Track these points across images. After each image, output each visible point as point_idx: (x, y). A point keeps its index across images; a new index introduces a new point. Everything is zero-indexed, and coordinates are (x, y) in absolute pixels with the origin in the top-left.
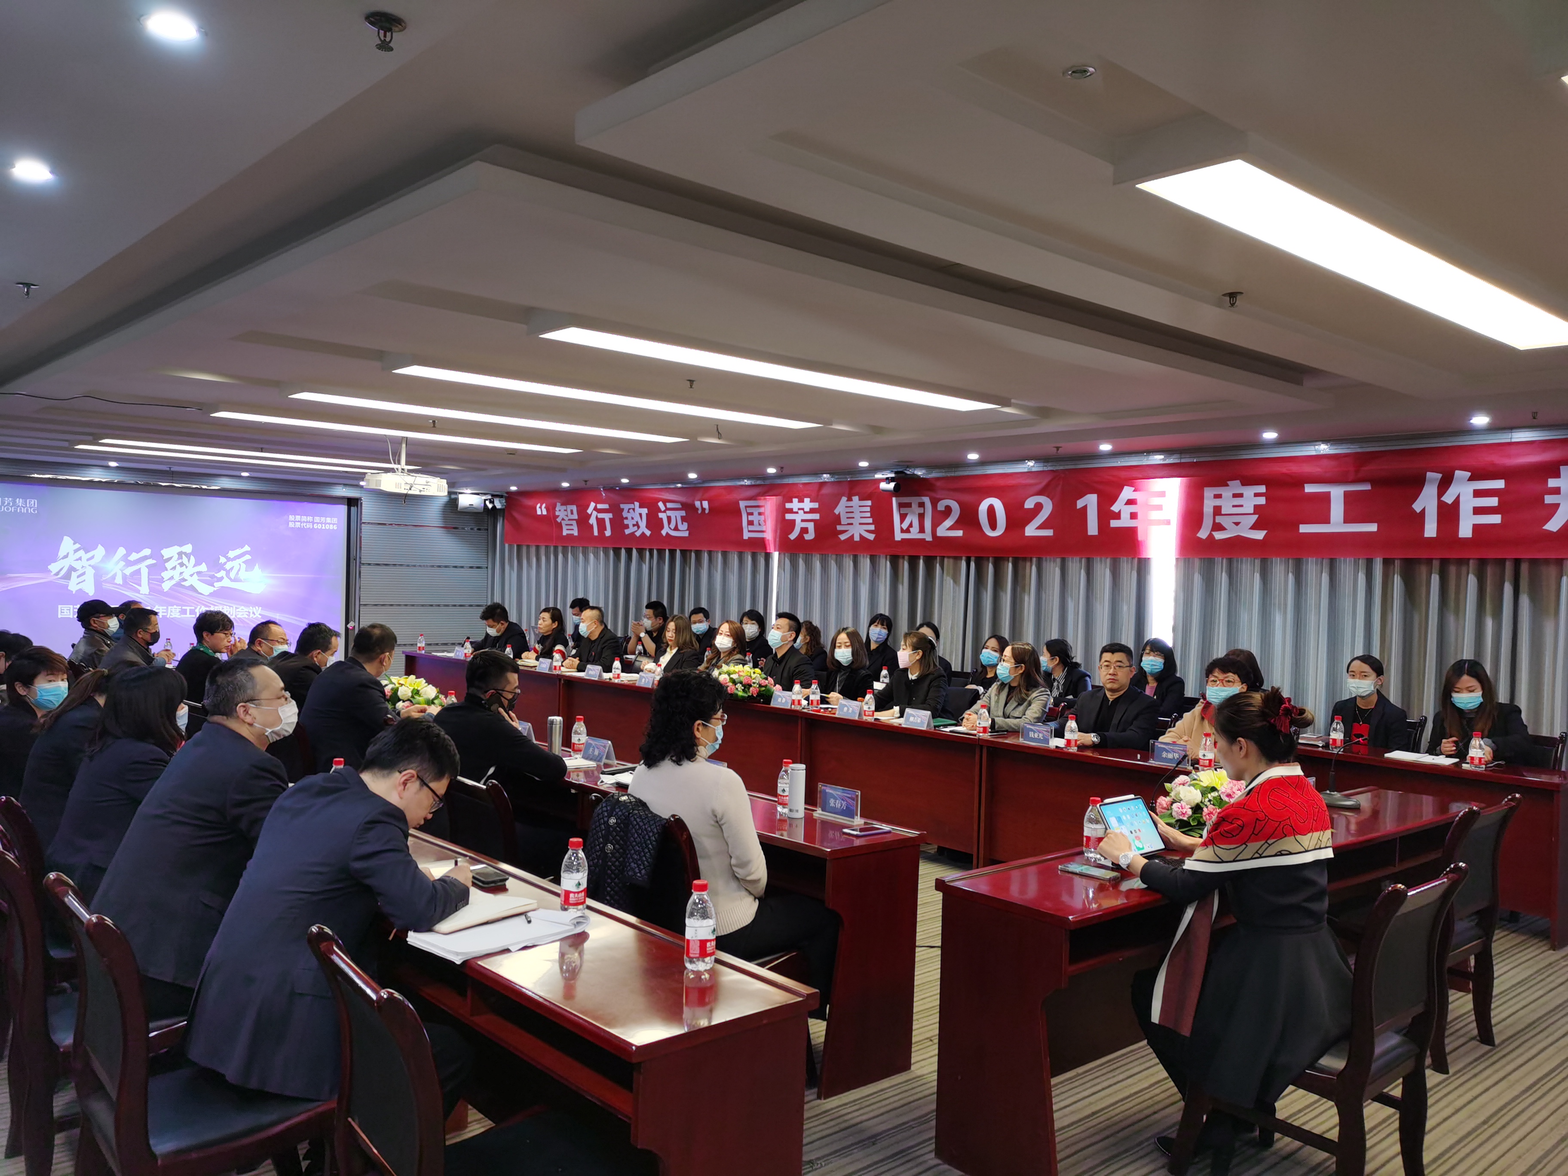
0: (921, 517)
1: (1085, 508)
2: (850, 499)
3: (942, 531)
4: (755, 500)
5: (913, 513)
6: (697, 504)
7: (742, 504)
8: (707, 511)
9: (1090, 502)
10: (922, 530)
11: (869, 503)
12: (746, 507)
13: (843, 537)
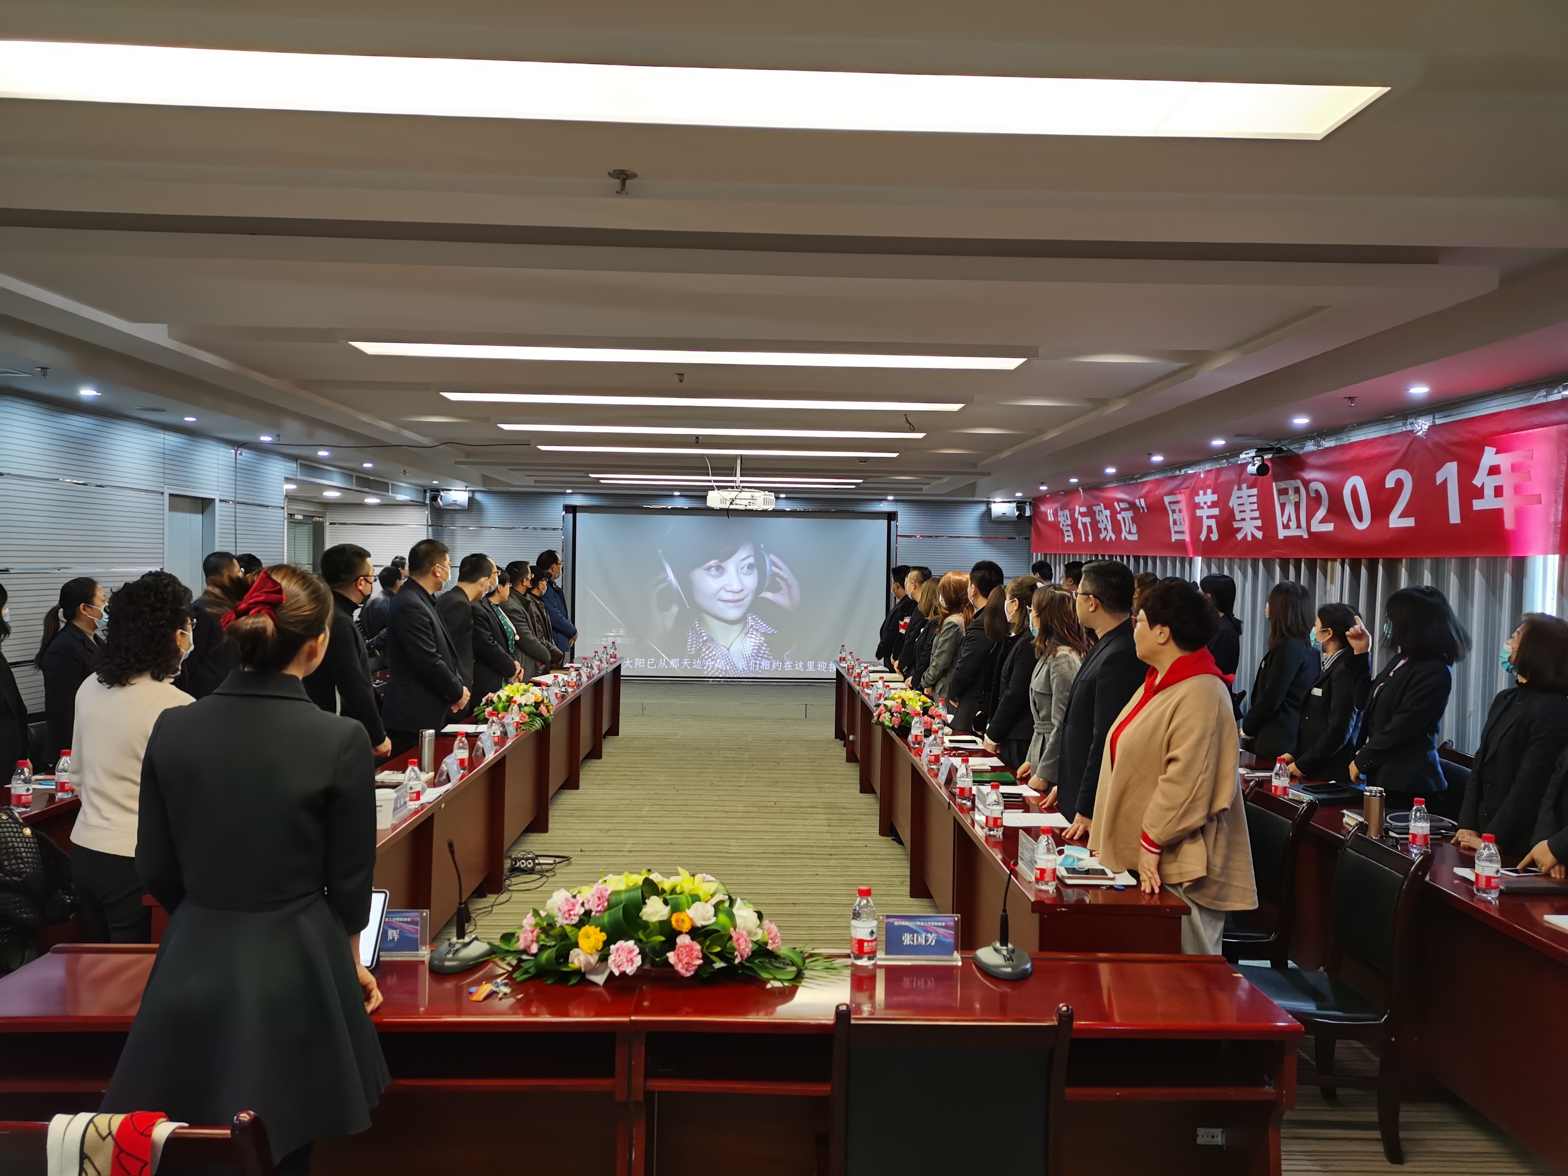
0: (1297, 505)
1: (1445, 481)
2: (1240, 489)
3: (1316, 527)
4: (1175, 494)
5: (1290, 501)
6: (1137, 501)
7: (1167, 500)
8: (1146, 511)
9: (1449, 472)
10: (1299, 526)
11: (1255, 491)
12: (1170, 503)
13: (1240, 536)
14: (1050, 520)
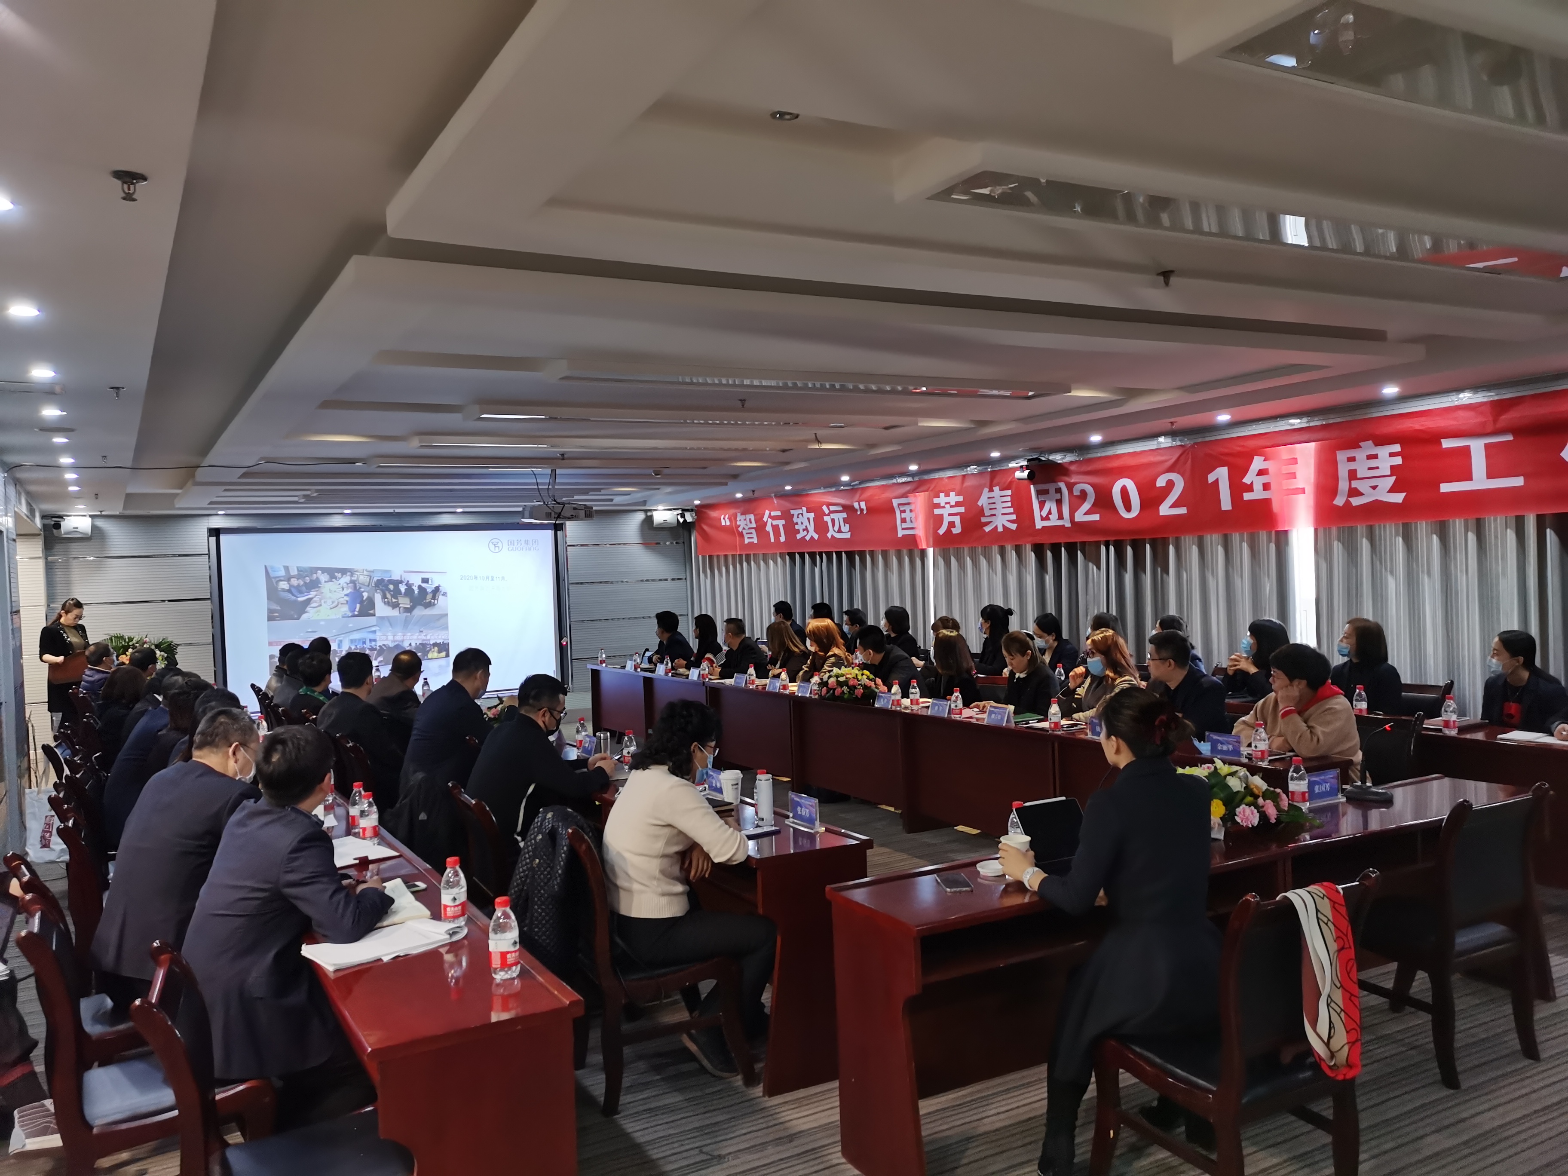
0: (1059, 502)
1: (1217, 481)
2: (991, 490)
3: (1080, 517)
4: (907, 497)
5: (1051, 500)
6: (856, 505)
7: (895, 502)
8: (865, 512)
9: (1221, 474)
10: (1061, 517)
11: (1009, 492)
12: (899, 505)
13: (987, 529)
14: (723, 523)
